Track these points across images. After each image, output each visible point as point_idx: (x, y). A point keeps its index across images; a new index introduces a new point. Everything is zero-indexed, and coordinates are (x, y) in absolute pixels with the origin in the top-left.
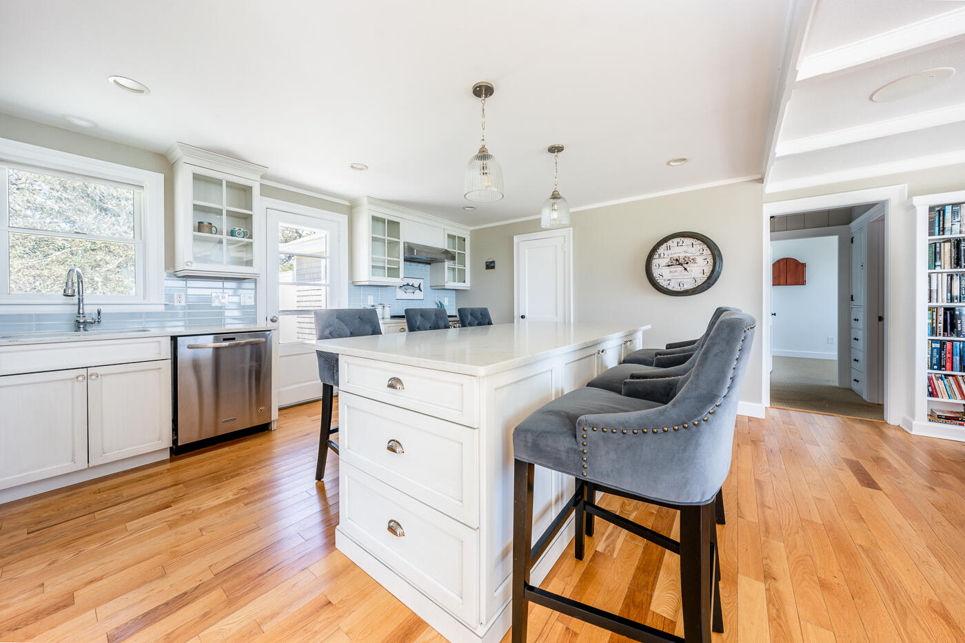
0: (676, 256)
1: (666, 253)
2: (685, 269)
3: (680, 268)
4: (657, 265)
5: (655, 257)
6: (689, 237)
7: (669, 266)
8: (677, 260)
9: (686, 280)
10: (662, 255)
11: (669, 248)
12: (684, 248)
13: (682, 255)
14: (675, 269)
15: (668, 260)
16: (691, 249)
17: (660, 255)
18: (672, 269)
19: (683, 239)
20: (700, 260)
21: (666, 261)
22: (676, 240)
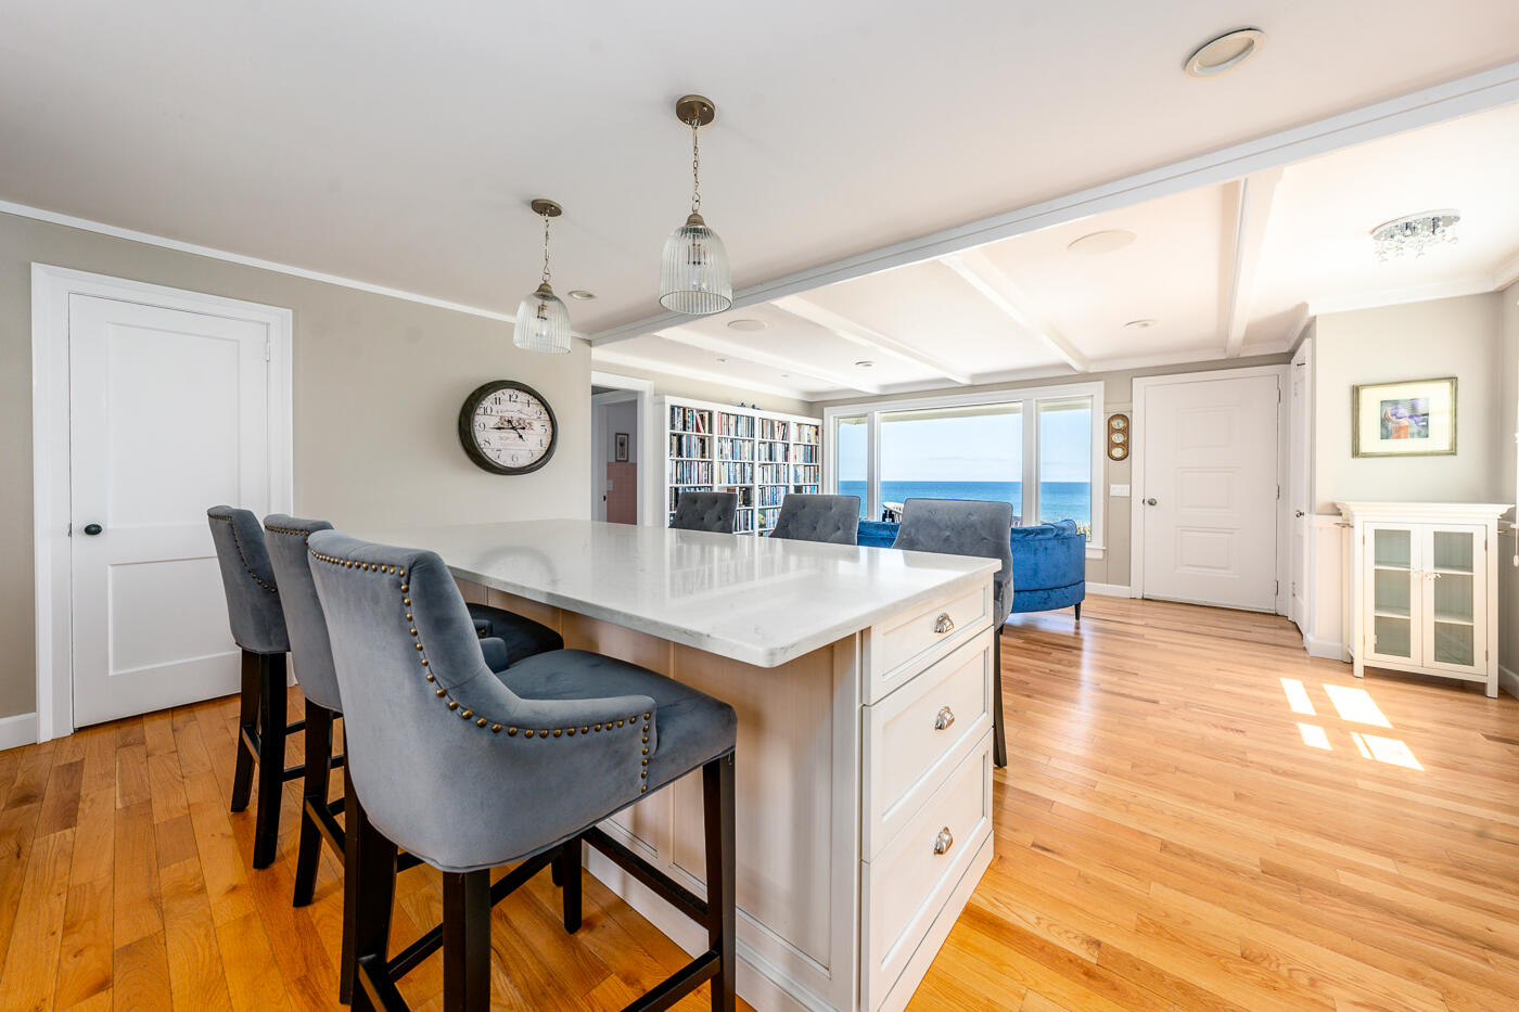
0: (508, 415)
1: (495, 408)
2: (521, 436)
3: (513, 434)
4: (482, 426)
5: (478, 411)
6: (524, 391)
7: (499, 428)
8: (509, 421)
9: (520, 453)
10: (489, 410)
11: (498, 401)
12: (518, 406)
13: (516, 416)
14: (506, 435)
15: (497, 420)
16: (526, 409)
17: (485, 409)
18: (503, 433)
19: (517, 392)
20: (537, 425)
21: (493, 421)
22: (509, 392)
